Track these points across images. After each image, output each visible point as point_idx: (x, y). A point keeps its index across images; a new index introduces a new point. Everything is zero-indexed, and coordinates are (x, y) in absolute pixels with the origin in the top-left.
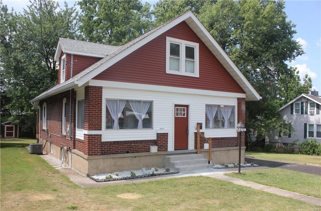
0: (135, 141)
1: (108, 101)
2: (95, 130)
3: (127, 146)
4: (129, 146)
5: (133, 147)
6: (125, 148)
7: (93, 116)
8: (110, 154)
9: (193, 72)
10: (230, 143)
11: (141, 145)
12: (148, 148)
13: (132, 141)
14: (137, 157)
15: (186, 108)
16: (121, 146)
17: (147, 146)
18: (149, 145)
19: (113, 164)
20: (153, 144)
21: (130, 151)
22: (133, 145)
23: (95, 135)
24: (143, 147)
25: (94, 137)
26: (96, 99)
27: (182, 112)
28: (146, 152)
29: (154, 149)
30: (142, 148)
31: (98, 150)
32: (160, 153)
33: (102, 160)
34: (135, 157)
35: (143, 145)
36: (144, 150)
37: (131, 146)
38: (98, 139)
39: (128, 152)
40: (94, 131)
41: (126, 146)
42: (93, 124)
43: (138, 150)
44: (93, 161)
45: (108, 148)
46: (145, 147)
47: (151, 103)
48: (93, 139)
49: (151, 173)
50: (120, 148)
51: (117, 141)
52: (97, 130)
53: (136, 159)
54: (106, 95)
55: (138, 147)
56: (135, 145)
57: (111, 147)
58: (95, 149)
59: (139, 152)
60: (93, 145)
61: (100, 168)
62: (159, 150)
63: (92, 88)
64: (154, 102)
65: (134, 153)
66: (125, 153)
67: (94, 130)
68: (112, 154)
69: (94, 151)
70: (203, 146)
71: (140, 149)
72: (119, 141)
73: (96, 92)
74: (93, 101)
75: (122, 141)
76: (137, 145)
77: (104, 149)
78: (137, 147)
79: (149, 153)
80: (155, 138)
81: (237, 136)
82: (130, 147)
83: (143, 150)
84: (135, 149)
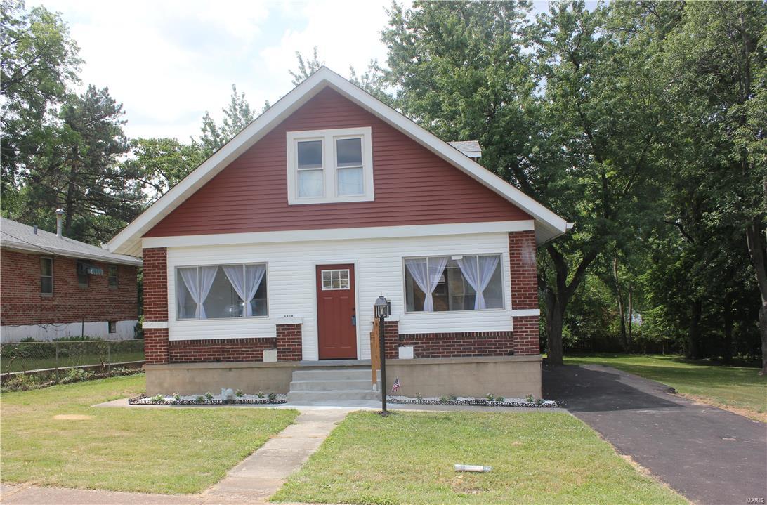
0: (230, 340)
1: (179, 271)
2: (156, 321)
3: (217, 348)
4: (220, 348)
5: (229, 351)
6: (213, 352)
7: (151, 298)
8: (187, 362)
9: (361, 191)
10: (487, 346)
11: (245, 348)
12: (260, 354)
13: (224, 340)
14: (233, 370)
15: (348, 270)
16: (205, 349)
17: (258, 351)
18: (262, 347)
19: (187, 380)
20: (270, 347)
21: (223, 358)
22: (227, 347)
23: (155, 329)
24: (248, 351)
25: (153, 333)
26: (155, 270)
27: (340, 279)
28: (256, 361)
29: (270, 356)
30: (247, 354)
31: (162, 355)
32: (282, 363)
33: (168, 371)
34: (230, 369)
35: (249, 348)
36: (252, 357)
37: (224, 348)
38: (160, 336)
39: (218, 361)
40: (154, 323)
41: (214, 348)
42: (151, 311)
43: (239, 358)
44: (154, 372)
45: (182, 353)
46: (253, 351)
47: (263, 266)
48: (152, 337)
49: (225, 399)
50: (204, 352)
51: (197, 341)
52: (159, 321)
53: (232, 374)
54: (174, 261)
55: (238, 351)
56: (233, 348)
57: (186, 349)
58: (157, 352)
59: (242, 361)
60: (153, 346)
61: (166, 385)
62: (282, 359)
63: (149, 251)
64: (269, 265)
65: (232, 363)
66: (214, 362)
67: (153, 321)
68: (190, 362)
69: (155, 356)
70: (397, 353)
71: (244, 354)
72: (200, 340)
73: (154, 257)
74: (150, 273)
75: (206, 340)
76: (236, 348)
77: (175, 353)
78: (236, 351)
79: (260, 363)
80: (274, 335)
81: (512, 330)
82: (223, 352)
83: (248, 357)
84: (234, 354)
